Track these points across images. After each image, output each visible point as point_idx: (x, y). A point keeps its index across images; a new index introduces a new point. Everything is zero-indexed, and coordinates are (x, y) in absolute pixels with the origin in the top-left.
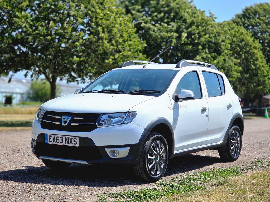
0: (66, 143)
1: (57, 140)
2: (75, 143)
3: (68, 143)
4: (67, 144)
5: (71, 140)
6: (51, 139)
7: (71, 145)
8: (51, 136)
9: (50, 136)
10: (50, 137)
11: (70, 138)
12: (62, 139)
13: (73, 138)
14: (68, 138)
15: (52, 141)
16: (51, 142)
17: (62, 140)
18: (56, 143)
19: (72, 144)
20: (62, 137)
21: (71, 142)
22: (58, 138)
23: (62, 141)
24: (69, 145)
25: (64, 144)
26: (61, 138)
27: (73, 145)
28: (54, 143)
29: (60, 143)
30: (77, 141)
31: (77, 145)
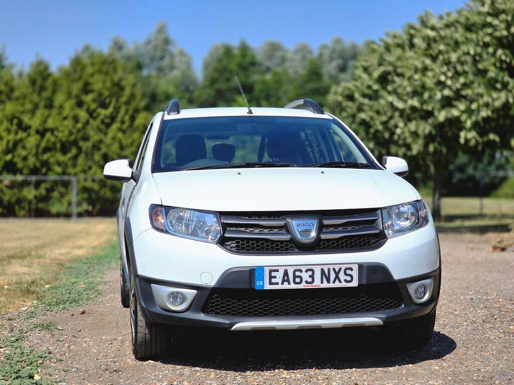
0: (322, 282)
1: (295, 277)
2: (349, 278)
3: (328, 281)
4: (325, 285)
5: (337, 274)
6: (275, 277)
7: (337, 285)
8: (277, 271)
9: (271, 271)
10: (273, 274)
11: (334, 269)
12: (310, 273)
13: (344, 267)
14: (329, 270)
15: (280, 283)
16: (277, 284)
17: (312, 276)
18: (293, 286)
19: (340, 282)
20: (312, 270)
21: (337, 278)
22: (298, 273)
23: (310, 280)
24: (331, 285)
25: (318, 284)
26: (307, 271)
27: (344, 285)
28: (286, 286)
29: (304, 283)
30: (355, 273)
31: (355, 284)
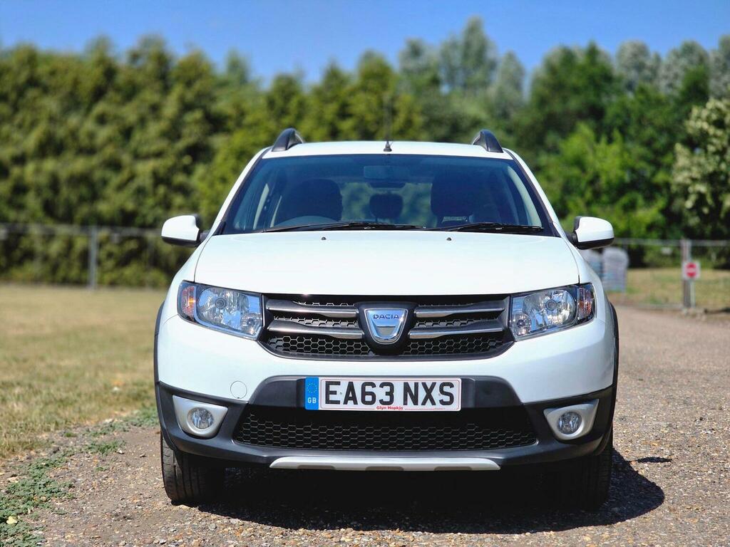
0: (405, 403)
1: (364, 393)
2: (447, 399)
3: (415, 402)
4: (411, 407)
5: (429, 391)
6: (335, 393)
7: (429, 407)
8: (338, 383)
9: (328, 384)
10: (332, 388)
11: (424, 385)
12: (387, 389)
13: (439, 382)
14: (416, 385)
15: (342, 402)
16: (338, 402)
17: (390, 394)
18: (361, 407)
19: (433, 403)
20: (391, 385)
21: (429, 397)
22: (368, 389)
23: (387, 399)
24: (419, 408)
25: (398, 405)
26: (382, 385)
27: (439, 408)
28: (350, 406)
29: (377, 403)
30: (457, 391)
31: (456, 407)
